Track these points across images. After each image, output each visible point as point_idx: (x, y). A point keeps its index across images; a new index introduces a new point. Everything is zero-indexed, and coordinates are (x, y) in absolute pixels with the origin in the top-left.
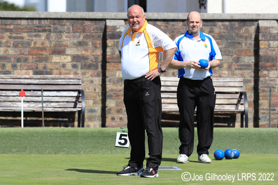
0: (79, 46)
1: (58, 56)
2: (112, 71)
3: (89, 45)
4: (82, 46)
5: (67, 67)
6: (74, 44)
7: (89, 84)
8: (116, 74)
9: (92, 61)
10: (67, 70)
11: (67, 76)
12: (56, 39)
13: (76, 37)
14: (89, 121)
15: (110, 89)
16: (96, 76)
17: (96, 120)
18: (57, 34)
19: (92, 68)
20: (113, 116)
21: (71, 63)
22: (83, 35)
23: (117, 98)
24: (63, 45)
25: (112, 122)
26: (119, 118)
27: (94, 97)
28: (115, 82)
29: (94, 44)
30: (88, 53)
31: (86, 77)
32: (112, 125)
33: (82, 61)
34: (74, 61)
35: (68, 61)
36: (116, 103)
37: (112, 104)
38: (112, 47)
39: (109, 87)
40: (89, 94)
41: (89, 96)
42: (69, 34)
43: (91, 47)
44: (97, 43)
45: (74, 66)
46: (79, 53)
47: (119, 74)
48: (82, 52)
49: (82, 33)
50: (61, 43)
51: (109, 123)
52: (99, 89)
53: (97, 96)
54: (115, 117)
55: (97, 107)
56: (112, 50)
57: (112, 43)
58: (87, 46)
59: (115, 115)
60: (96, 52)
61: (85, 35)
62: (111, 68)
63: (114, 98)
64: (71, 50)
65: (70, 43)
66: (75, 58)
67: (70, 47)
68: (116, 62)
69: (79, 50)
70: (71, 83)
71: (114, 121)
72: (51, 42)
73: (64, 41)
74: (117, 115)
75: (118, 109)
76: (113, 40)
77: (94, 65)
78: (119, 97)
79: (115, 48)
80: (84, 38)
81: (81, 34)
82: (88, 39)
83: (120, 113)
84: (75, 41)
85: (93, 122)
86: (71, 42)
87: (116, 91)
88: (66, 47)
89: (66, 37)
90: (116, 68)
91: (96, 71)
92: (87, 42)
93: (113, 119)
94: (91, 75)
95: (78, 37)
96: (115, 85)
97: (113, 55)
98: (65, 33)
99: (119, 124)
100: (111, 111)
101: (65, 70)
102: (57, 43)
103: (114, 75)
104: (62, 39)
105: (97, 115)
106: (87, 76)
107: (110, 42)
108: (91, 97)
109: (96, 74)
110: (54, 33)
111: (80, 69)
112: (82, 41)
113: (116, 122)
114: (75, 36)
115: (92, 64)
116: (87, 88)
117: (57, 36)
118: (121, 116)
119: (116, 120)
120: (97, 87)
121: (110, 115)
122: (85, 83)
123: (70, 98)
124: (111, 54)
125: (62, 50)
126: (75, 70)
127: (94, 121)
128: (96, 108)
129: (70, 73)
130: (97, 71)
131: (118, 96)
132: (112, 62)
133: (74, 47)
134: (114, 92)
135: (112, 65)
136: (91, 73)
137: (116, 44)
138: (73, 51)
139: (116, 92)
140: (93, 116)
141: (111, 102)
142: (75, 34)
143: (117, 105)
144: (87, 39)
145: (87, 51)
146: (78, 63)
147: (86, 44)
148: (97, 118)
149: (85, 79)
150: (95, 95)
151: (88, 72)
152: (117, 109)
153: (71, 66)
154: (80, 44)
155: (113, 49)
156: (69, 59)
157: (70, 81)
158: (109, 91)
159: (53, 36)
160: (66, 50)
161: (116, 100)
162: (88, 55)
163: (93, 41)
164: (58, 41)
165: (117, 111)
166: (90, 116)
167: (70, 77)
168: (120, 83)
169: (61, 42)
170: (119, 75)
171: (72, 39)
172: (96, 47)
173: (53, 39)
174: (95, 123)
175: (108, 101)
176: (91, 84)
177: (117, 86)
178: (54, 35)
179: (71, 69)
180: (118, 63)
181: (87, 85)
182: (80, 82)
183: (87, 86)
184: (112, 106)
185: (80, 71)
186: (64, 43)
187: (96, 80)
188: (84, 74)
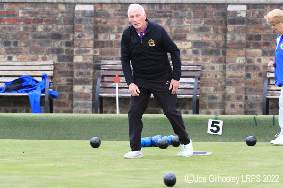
0: (200, 32)
1: (179, 42)
2: (232, 57)
3: (211, 31)
4: (203, 31)
5: (188, 53)
6: (195, 30)
7: (210, 71)
8: (236, 60)
9: (213, 47)
10: (188, 56)
11: (187, 62)
12: (177, 24)
13: (198, 23)
14: (210, 108)
15: (229, 75)
16: (217, 62)
17: (217, 107)
18: (178, 19)
19: (213, 54)
20: (233, 103)
21: (192, 49)
22: (204, 20)
23: (236, 84)
24: (184, 30)
25: (232, 109)
26: (238, 105)
27: (215, 83)
28: (235, 68)
29: (216, 30)
30: (209, 39)
31: (207, 64)
32: (231, 112)
33: (203, 48)
34: (195, 47)
35: (188, 47)
36: (236, 90)
37: (232, 91)
38: (233, 33)
39: (229, 74)
40: (210, 80)
41: (210, 83)
42: (190, 20)
43: (212, 32)
44: (219, 28)
45: (195, 52)
46: (200, 39)
47: (240, 60)
48: (203, 38)
49: (204, 19)
50: (182, 29)
51: (229, 111)
52: (220, 76)
53: (218, 82)
54: (235, 104)
55: (218, 93)
56: (232, 36)
57: (233, 28)
58: (208, 32)
59: (235, 102)
60: (217, 38)
61: (206, 21)
62: (231, 54)
63: (234, 84)
64: (192, 35)
65: (191, 29)
66: (196, 44)
67: (191, 33)
68: (237, 48)
69: (200, 36)
70: (190, 70)
71: (234, 108)
72: (171, 27)
73: (184, 27)
74: (237, 102)
75: (238, 96)
76: (234, 25)
77: (215, 51)
78: (239, 84)
79: (235, 33)
80: (205, 23)
81: (202, 19)
82: (210, 24)
83: (240, 100)
84: (197, 26)
85: (213, 109)
86: (192, 27)
87: (236, 77)
88: (187, 32)
89: (187, 22)
90: (236, 54)
91: (217, 57)
92: (209, 27)
93: (233, 106)
94: (212, 61)
95: (199, 22)
96: (235, 72)
97: (234, 41)
98: (186, 18)
99: (239, 111)
100: (231, 98)
101: (186, 56)
102: (178, 29)
103: (235, 61)
104: (183, 24)
105: (218, 102)
106: (208, 62)
107: (230, 28)
108: (212, 84)
109: (217, 60)
110: (175, 18)
111: (201, 55)
112: (204, 27)
113: (236, 109)
114: (196, 21)
115: (213, 49)
116: (208, 74)
117: (178, 22)
118: (241, 103)
119: (236, 107)
120: (218, 74)
121: (230, 102)
122: (206, 69)
123: (188, 85)
124: (231, 40)
125: (183, 36)
126: (195, 56)
127: (215, 108)
128: (217, 95)
129: (191, 60)
130: (219, 57)
131: (238, 82)
132: (232, 48)
133: (195, 33)
134: (234, 79)
135: (232, 51)
136: (212, 59)
137: (236, 29)
138: (194, 37)
139: (236, 79)
140: (213, 103)
141: (231, 89)
142: (196, 20)
143: (236, 92)
144: (208, 25)
145: (208, 37)
146: (199, 49)
147: (208, 30)
148: (218, 105)
149: (206, 65)
150: (216, 81)
151: (209, 59)
152: (236, 96)
153: (192, 52)
154: (201, 29)
155: (233, 34)
156: (190, 45)
157: (189, 68)
158: (229, 77)
159: (173, 22)
160: (187, 35)
161: (236, 87)
162: (209, 41)
163: (215, 27)
164: (179, 27)
165: (237, 98)
166: (211, 103)
167: (190, 63)
168: (241, 69)
169: (182, 27)
170: (239, 62)
171: (193, 24)
172: (217, 32)
173: (174, 25)
174: (216, 110)
175: (228, 88)
176: (212, 70)
177: (237, 73)
178: (174, 20)
179: (192, 55)
180: (239, 49)
181: (208, 71)
182: (199, 68)
183: (208, 73)
184: (232, 93)
185: (200, 57)
186: (185, 29)
187: (217, 67)
188: (205, 60)
